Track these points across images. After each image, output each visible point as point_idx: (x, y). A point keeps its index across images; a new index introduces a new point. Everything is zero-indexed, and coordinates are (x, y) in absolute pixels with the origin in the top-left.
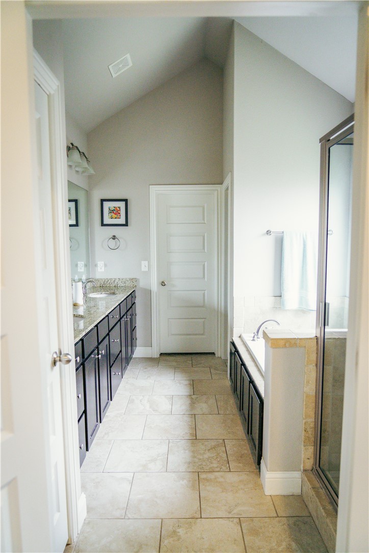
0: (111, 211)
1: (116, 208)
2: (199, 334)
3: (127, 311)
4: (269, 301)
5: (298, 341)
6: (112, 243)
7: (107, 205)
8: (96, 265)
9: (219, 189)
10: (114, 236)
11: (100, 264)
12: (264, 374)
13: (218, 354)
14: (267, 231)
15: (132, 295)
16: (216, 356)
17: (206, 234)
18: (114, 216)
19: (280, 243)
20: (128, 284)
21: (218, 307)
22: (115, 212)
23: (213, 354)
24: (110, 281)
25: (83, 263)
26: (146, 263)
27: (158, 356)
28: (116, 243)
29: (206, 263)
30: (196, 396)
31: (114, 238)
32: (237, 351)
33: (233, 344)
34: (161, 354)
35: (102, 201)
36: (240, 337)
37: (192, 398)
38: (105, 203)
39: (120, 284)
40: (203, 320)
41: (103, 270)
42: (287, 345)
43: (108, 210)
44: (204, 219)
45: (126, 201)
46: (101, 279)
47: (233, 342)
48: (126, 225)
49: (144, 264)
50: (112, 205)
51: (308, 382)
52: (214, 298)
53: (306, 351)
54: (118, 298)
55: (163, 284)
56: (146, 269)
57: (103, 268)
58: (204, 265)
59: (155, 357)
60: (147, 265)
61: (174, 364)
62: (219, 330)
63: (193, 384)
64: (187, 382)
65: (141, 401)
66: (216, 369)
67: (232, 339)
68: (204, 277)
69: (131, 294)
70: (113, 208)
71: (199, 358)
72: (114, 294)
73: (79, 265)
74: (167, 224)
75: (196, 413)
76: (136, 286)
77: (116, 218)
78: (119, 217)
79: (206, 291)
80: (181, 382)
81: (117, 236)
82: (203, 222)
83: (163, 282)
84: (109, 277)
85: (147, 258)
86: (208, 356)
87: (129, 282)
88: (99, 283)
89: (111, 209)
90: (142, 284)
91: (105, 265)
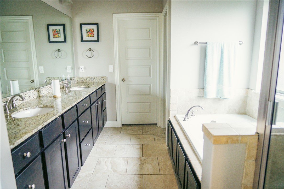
0: (88, 32)
1: (91, 30)
2: (147, 112)
3: (97, 99)
4: (195, 92)
5: (240, 138)
6: (89, 53)
7: (84, 27)
8: (79, 68)
9: (160, 16)
10: (90, 49)
11: (82, 67)
12: (202, 162)
13: (159, 125)
14: (195, 42)
15: (103, 88)
16: (158, 126)
17: (151, 47)
18: (90, 35)
19: (204, 51)
20: (100, 80)
21: (159, 95)
22: (90, 32)
23: (156, 124)
24: (88, 78)
25: (70, 67)
26: (112, 66)
27: (121, 126)
28: (92, 53)
29: (151, 66)
30: (144, 158)
31: (90, 50)
32: (173, 128)
33: (169, 121)
34: (123, 125)
35: (81, 25)
36: (174, 117)
37: (141, 160)
38: (83, 26)
39: (95, 81)
40: (150, 103)
41: (84, 71)
42: (229, 141)
43: (86, 31)
44: (150, 37)
45: (97, 24)
46: (82, 77)
47: (170, 120)
48: (98, 41)
49: (111, 67)
50: (88, 27)
51: (247, 175)
52: (157, 89)
53: (247, 147)
54: (89, 91)
55: (123, 80)
56: (112, 71)
57: (84, 70)
58: (150, 68)
59: (119, 127)
60: (112, 68)
61: (131, 132)
62: (160, 111)
63: (143, 148)
64: (138, 146)
65: (106, 163)
66: (158, 136)
67: (169, 119)
68: (150, 76)
69: (101, 87)
70: (89, 30)
71: (146, 127)
72: (89, 87)
73: (67, 68)
74: (126, 40)
75: (144, 173)
76: (105, 82)
77: (91, 36)
78: (93, 35)
79: (151, 85)
80: (135, 146)
81: (92, 49)
82: (149, 39)
83: (123, 79)
84: (88, 76)
85: (112, 63)
86: (153, 126)
87: (101, 79)
88: (81, 80)
89: (87, 30)
90: (109, 80)
91: (85, 68)
